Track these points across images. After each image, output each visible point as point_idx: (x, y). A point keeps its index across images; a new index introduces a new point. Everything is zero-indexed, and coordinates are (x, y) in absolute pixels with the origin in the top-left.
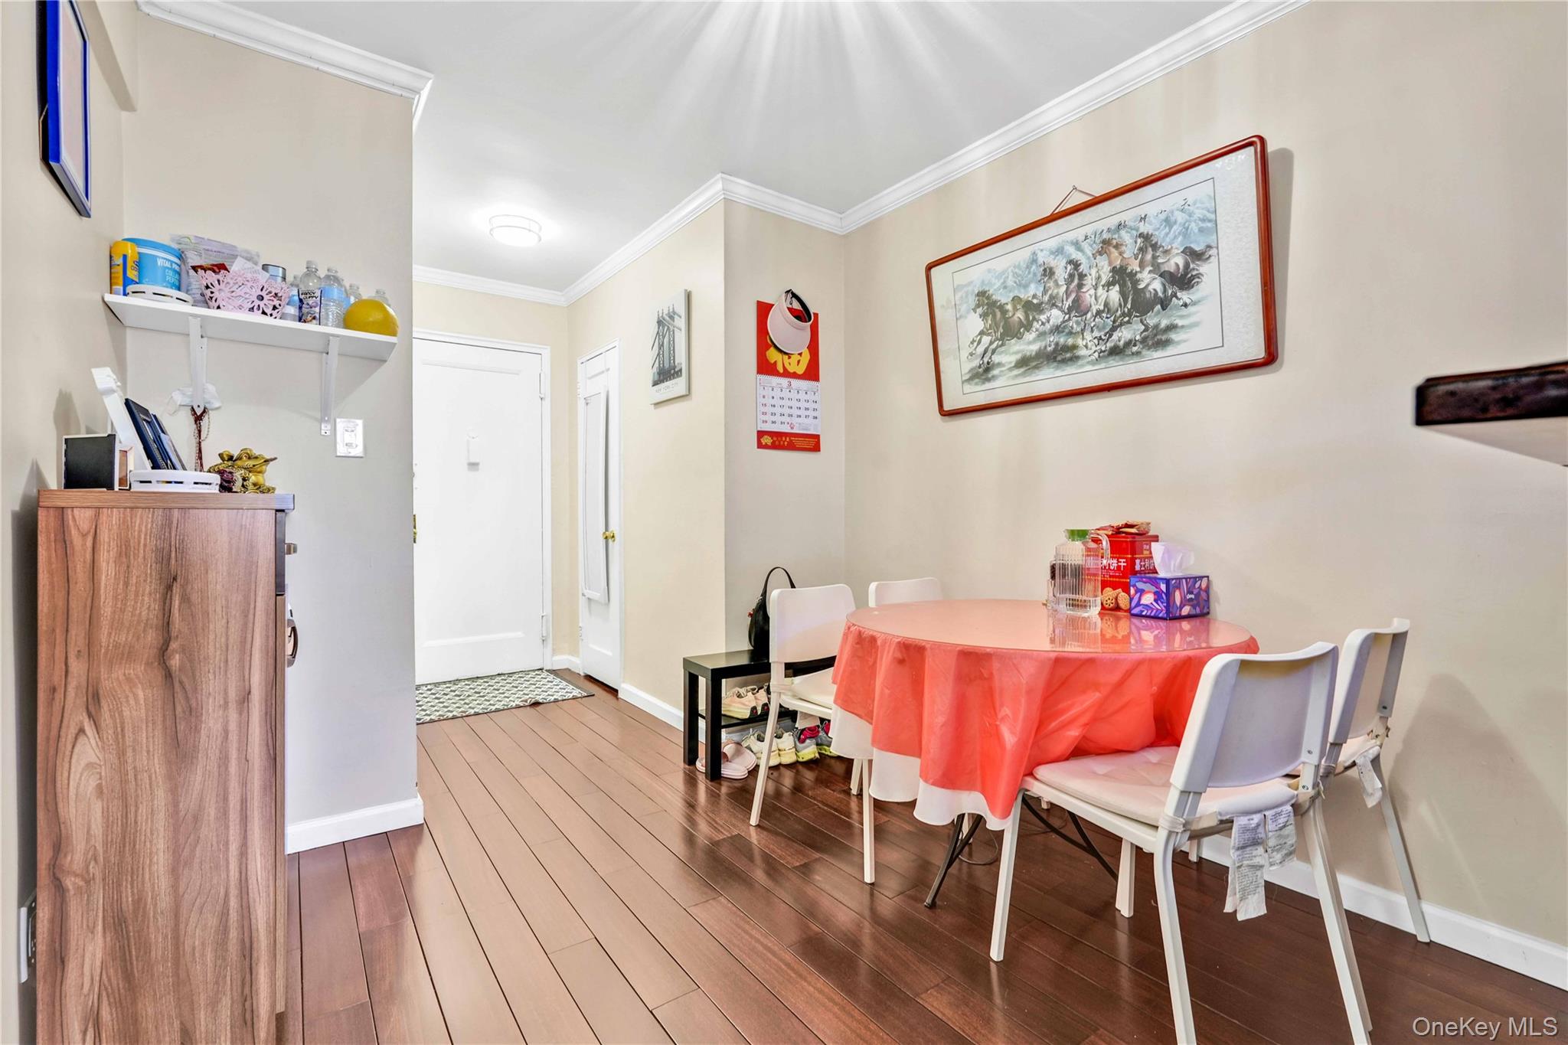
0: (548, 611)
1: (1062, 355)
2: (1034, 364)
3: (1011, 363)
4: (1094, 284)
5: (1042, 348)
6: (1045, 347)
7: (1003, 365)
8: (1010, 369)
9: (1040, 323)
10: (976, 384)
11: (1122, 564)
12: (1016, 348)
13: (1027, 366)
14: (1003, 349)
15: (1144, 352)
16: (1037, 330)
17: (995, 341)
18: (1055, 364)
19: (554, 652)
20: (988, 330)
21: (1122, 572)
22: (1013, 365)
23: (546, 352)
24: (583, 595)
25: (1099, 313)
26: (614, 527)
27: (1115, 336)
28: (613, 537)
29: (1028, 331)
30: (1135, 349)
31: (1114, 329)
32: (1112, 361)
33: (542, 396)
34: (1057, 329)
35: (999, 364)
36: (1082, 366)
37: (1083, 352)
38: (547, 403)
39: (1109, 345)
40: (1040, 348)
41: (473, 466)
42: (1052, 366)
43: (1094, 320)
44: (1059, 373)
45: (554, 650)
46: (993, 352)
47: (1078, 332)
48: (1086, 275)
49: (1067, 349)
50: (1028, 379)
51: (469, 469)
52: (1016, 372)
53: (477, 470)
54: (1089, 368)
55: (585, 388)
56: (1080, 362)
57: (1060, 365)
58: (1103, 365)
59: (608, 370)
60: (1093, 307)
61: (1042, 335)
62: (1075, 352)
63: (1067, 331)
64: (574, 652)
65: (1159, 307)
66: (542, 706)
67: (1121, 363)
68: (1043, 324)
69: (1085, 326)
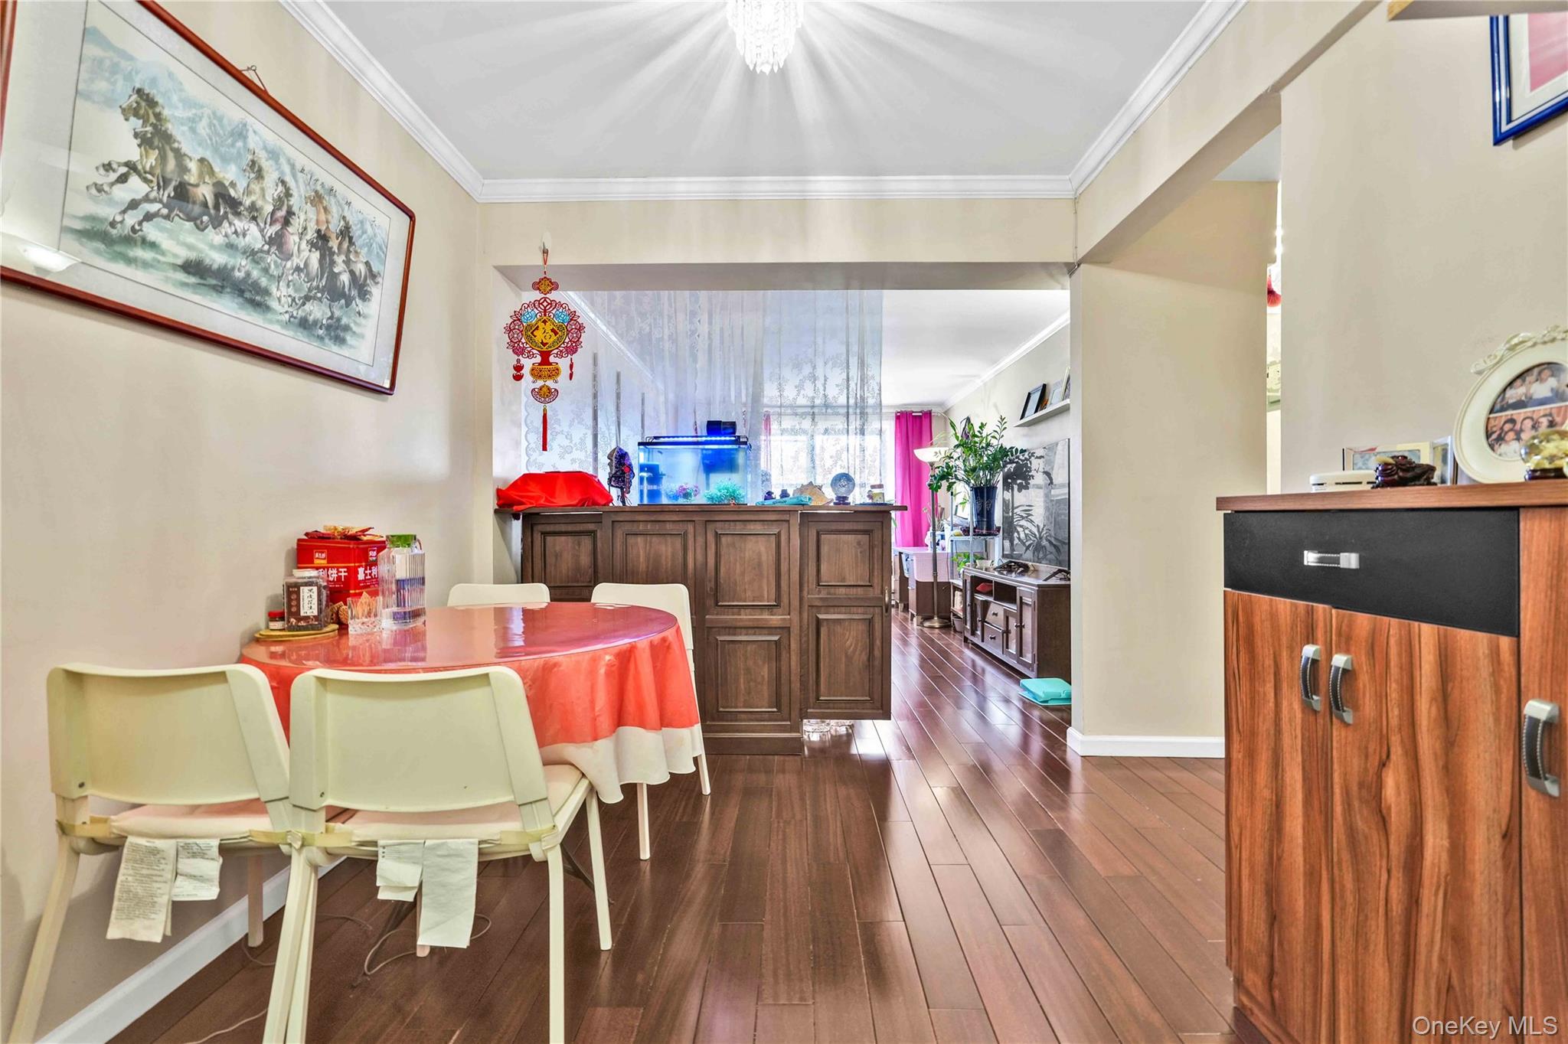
1: (252, 296)
2: (213, 282)
3: (175, 256)
4: (300, 231)
5: (229, 267)
6: (233, 269)
7: (163, 254)
8: (175, 266)
9: (233, 229)
10: (98, 252)
11: (343, 574)
12: (191, 240)
13: (202, 277)
14: (167, 224)
15: (327, 340)
16: (226, 236)
17: (154, 201)
18: (241, 300)
20: (145, 172)
21: (343, 583)
22: (180, 262)
25: (298, 269)
27: (308, 306)
29: (215, 228)
30: (321, 332)
31: (307, 298)
32: (301, 335)
34: (252, 254)
35: (153, 246)
36: (271, 322)
37: (274, 304)
39: (301, 313)
40: (226, 265)
42: (236, 300)
43: (293, 274)
44: (243, 315)
46: (148, 217)
47: (274, 277)
48: (294, 214)
49: (256, 288)
50: (197, 298)
52: (181, 276)
54: (277, 328)
56: (269, 316)
57: (248, 306)
58: (291, 333)
60: (294, 258)
61: (231, 247)
62: (267, 298)
63: (263, 265)
65: (343, 301)
67: (307, 340)
68: (236, 232)
69: (283, 274)
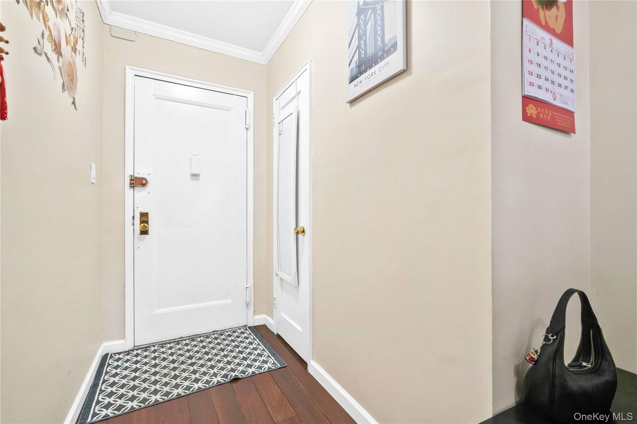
0: (251, 283)
19: (255, 313)
23: (251, 97)
24: (277, 275)
26: (303, 223)
28: (303, 231)
33: (247, 127)
38: (251, 132)
41: (195, 176)
45: (254, 311)
51: (192, 179)
53: (198, 180)
55: (278, 114)
59: (299, 93)
64: (270, 313)
66: (241, 380)
